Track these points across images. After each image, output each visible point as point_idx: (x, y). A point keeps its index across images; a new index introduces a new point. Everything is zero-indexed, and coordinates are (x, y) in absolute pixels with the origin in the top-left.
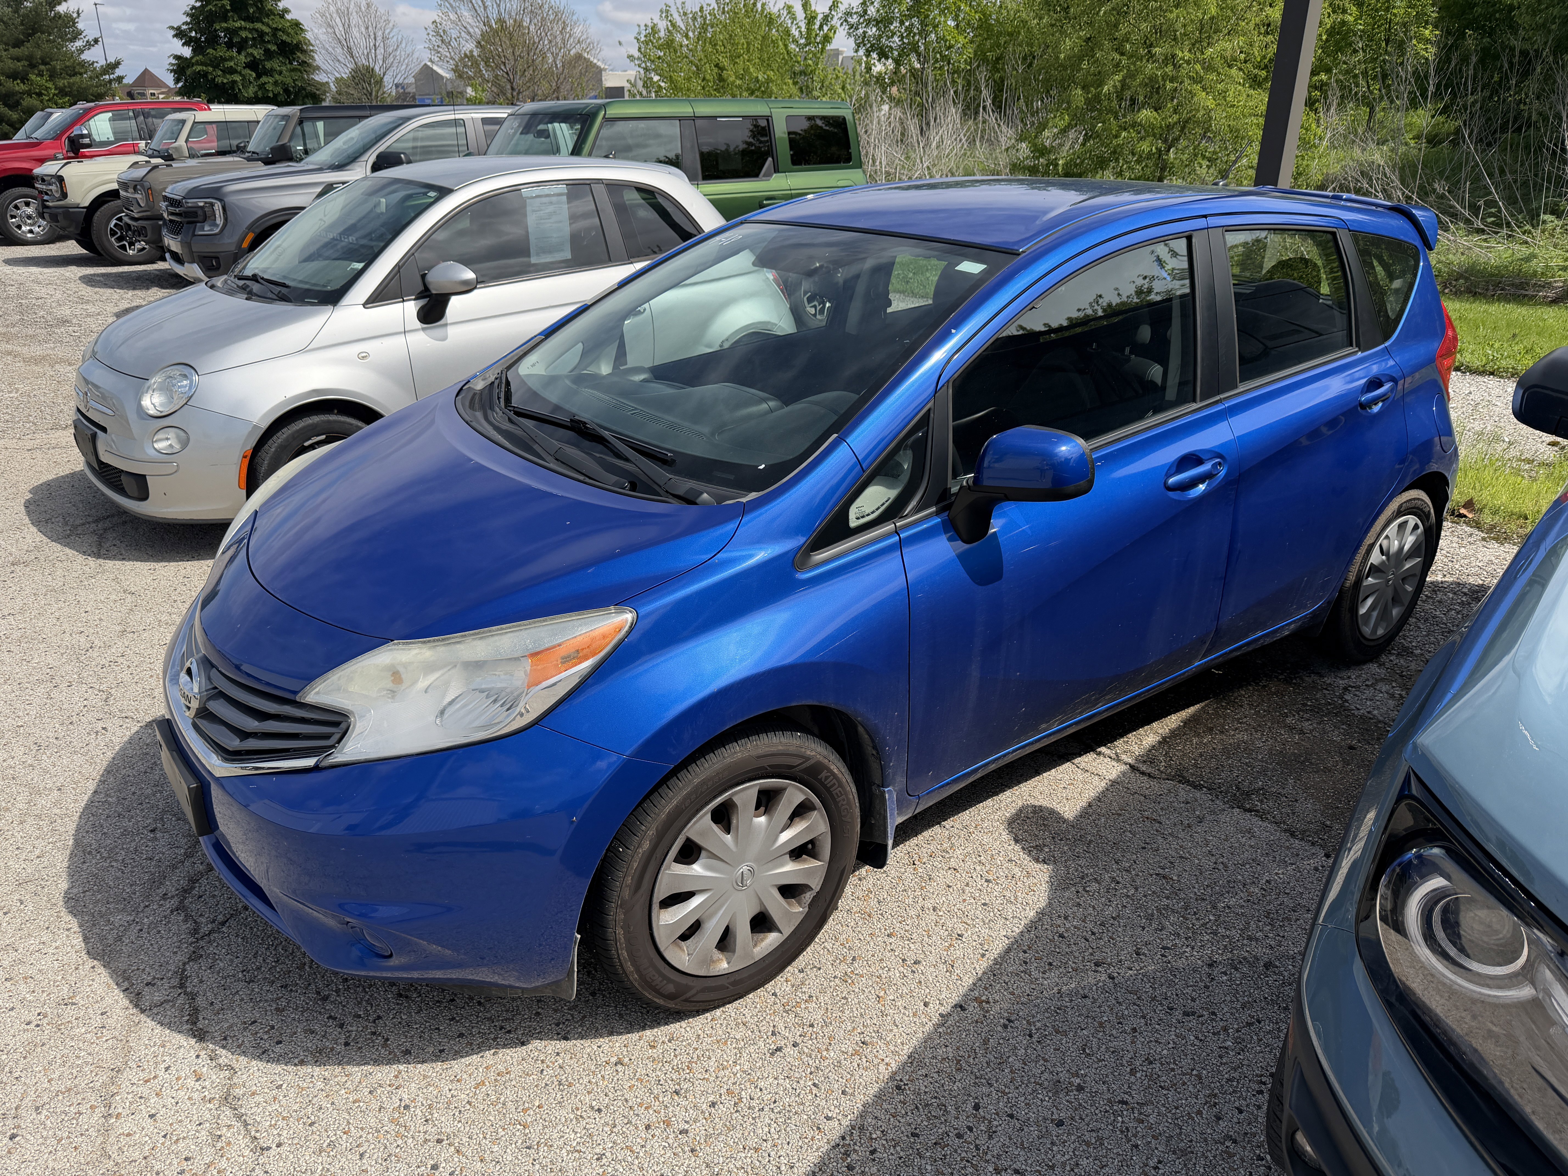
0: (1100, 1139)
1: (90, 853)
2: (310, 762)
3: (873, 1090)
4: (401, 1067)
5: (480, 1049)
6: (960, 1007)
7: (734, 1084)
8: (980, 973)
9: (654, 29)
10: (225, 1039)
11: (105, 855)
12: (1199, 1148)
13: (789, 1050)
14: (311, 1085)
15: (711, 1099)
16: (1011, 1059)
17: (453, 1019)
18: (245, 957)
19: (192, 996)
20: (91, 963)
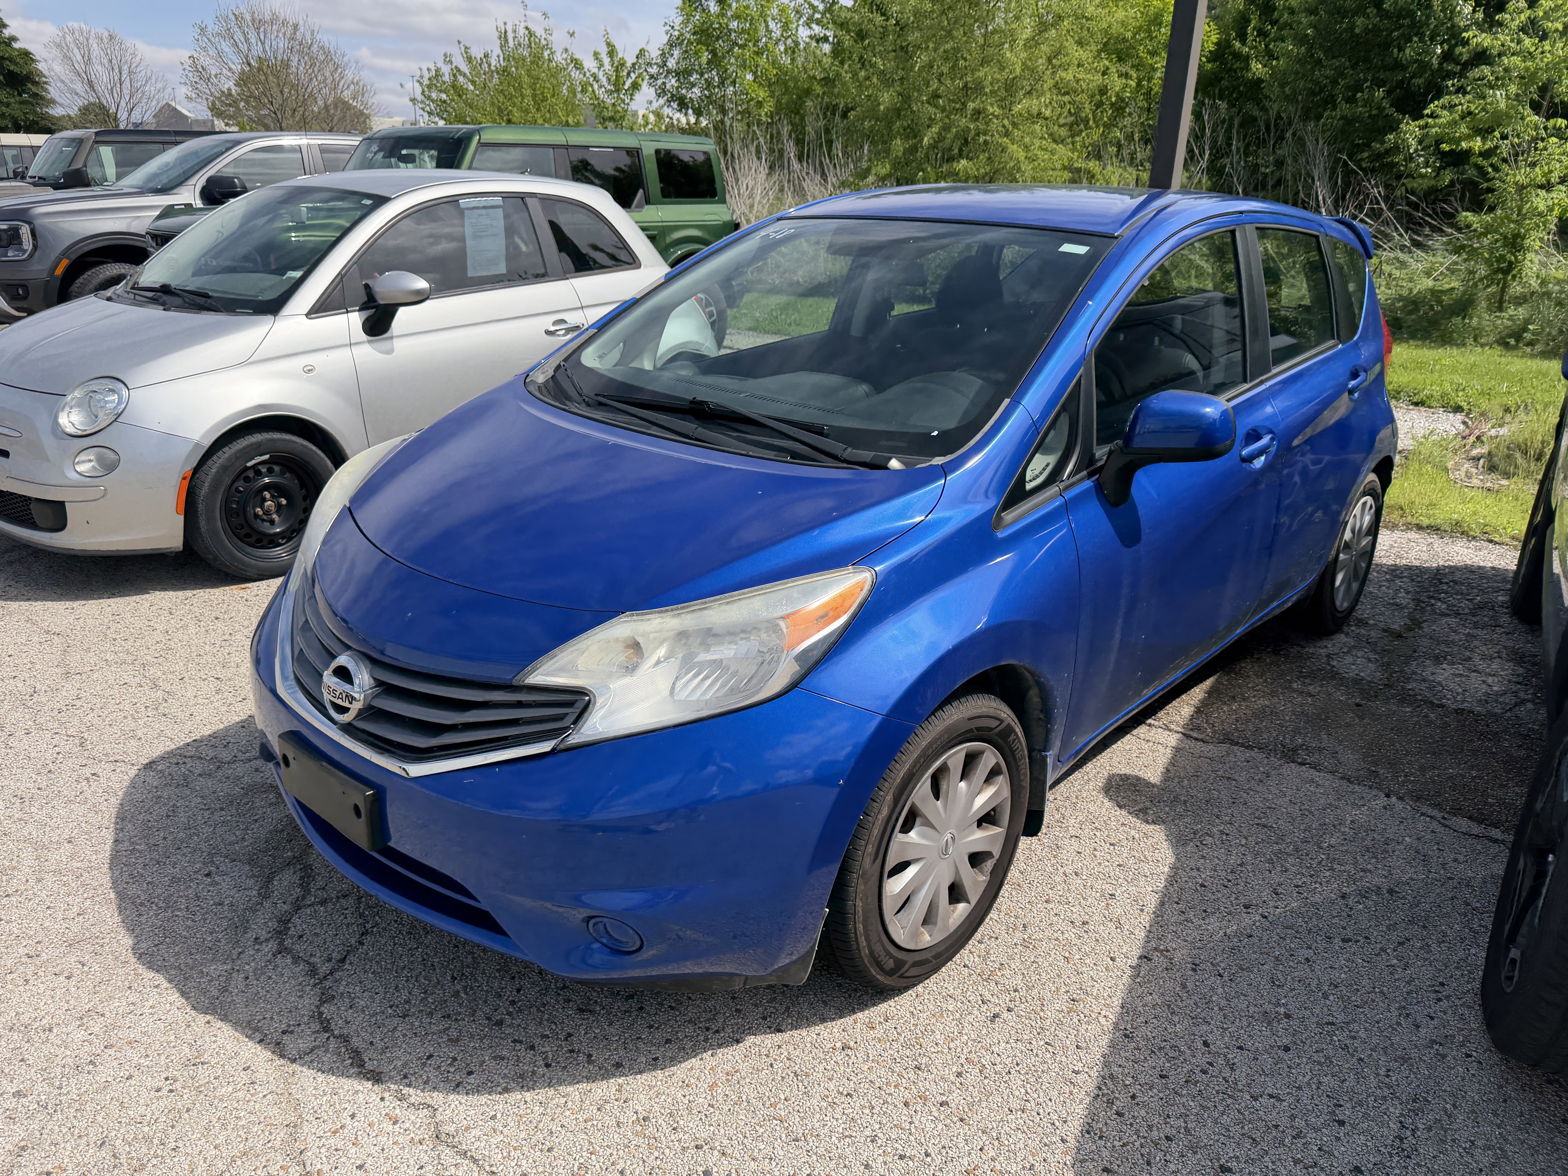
0: (1327, 1058)
1: (142, 904)
2: (545, 747)
3: (1105, 1041)
4: (620, 1081)
5: (694, 1052)
6: (1144, 958)
7: (970, 1052)
8: (1147, 925)
9: (438, 74)
10: (405, 1077)
11: (161, 905)
12: (1414, 1053)
13: (1006, 1015)
14: (529, 1111)
15: (954, 1070)
16: (1214, 999)
17: (651, 1027)
18: (386, 993)
19: (345, 1039)
20: (202, 1019)
